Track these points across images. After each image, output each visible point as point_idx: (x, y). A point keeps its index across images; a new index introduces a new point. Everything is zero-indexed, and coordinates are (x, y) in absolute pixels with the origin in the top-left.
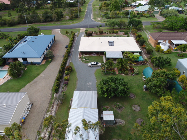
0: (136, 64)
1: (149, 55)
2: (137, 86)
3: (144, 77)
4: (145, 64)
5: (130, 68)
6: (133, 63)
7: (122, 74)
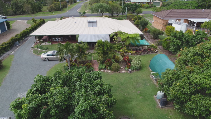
0: (134, 52)
1: (156, 40)
2: (141, 95)
3: (153, 74)
4: (153, 52)
5: (122, 58)
6: (129, 51)
7: (107, 71)
